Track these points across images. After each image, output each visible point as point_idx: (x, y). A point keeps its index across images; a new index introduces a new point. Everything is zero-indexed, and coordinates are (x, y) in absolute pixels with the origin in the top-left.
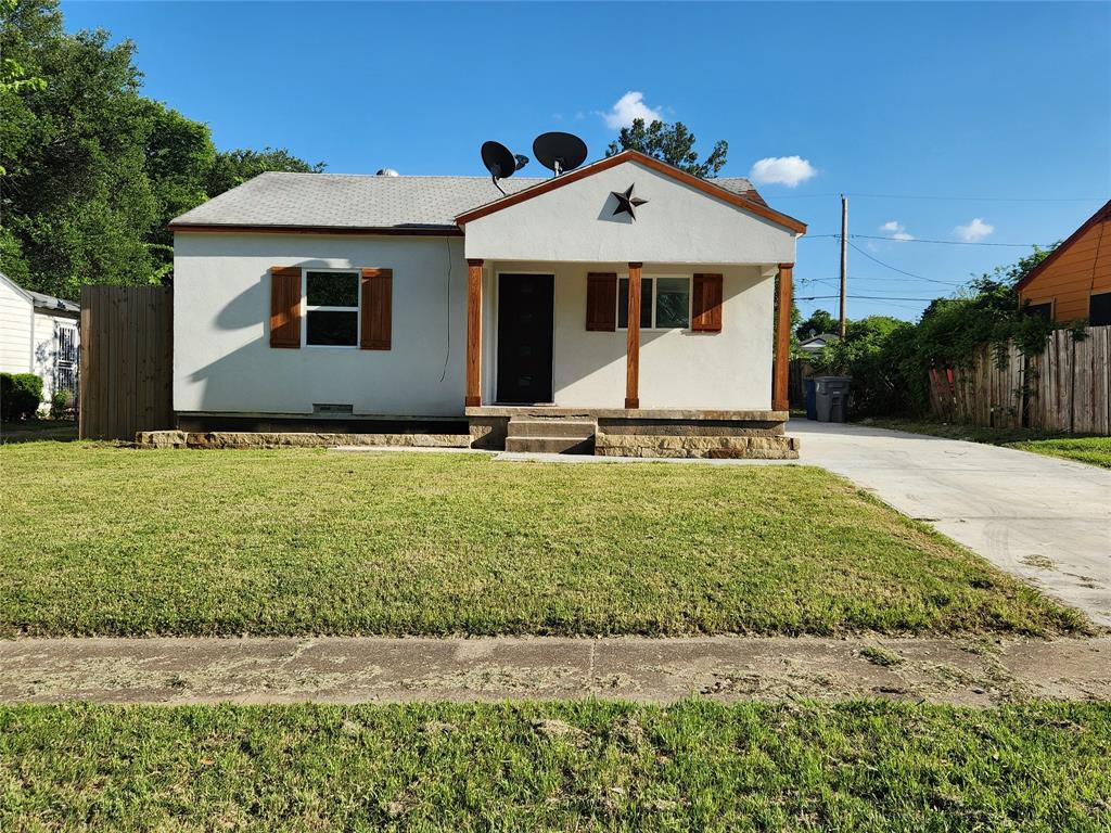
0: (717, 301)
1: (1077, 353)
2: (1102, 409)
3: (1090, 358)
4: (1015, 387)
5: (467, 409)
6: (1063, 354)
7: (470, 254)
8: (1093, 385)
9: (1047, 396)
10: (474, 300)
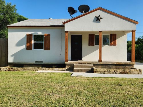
0: (115, 39)
5: (65, 62)
7: (66, 30)
10: (67, 40)
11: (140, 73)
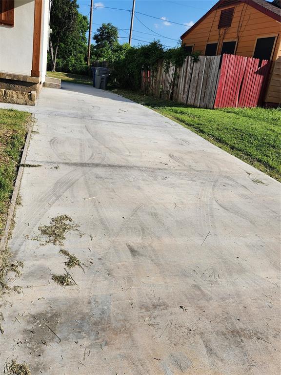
0: (11, 6)
1: (194, 68)
2: (198, 95)
3: (198, 71)
4: (170, 81)
6: (189, 68)
8: (197, 84)
9: (181, 86)
11: (30, 102)
